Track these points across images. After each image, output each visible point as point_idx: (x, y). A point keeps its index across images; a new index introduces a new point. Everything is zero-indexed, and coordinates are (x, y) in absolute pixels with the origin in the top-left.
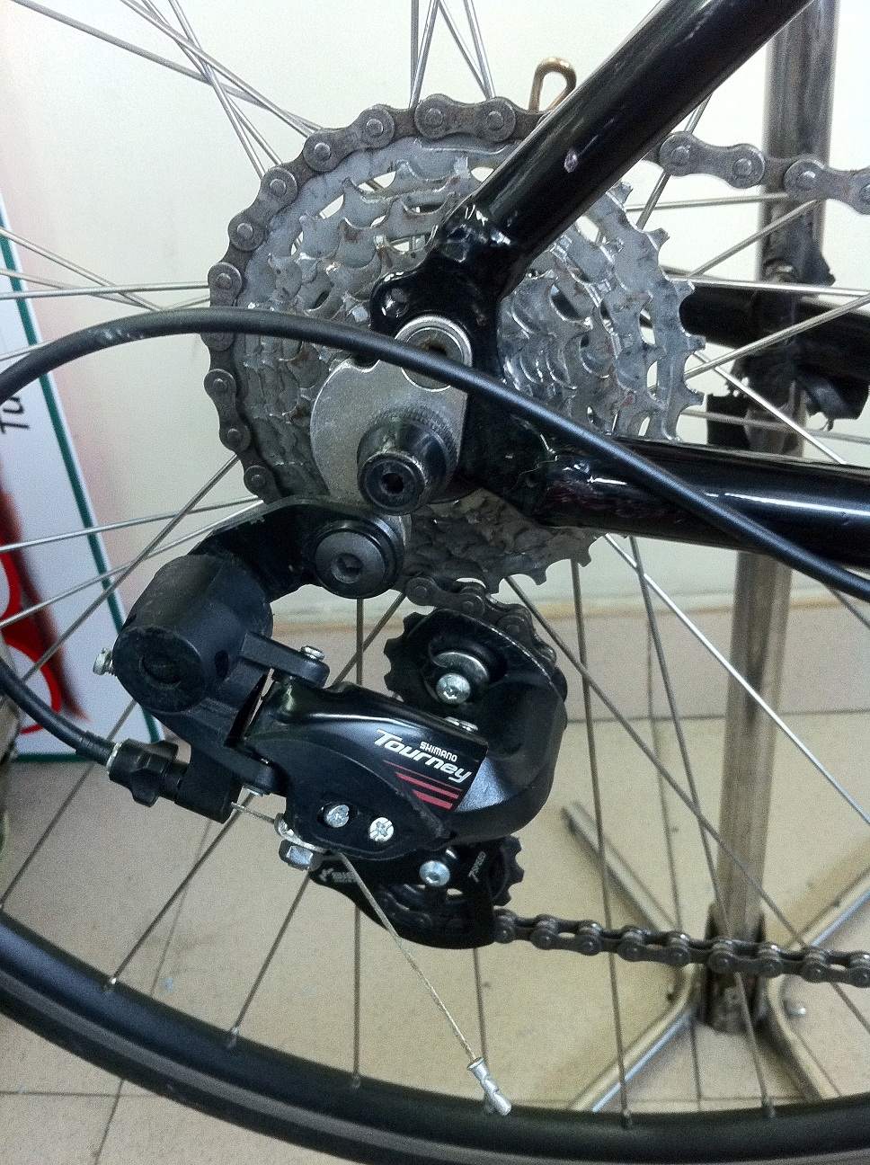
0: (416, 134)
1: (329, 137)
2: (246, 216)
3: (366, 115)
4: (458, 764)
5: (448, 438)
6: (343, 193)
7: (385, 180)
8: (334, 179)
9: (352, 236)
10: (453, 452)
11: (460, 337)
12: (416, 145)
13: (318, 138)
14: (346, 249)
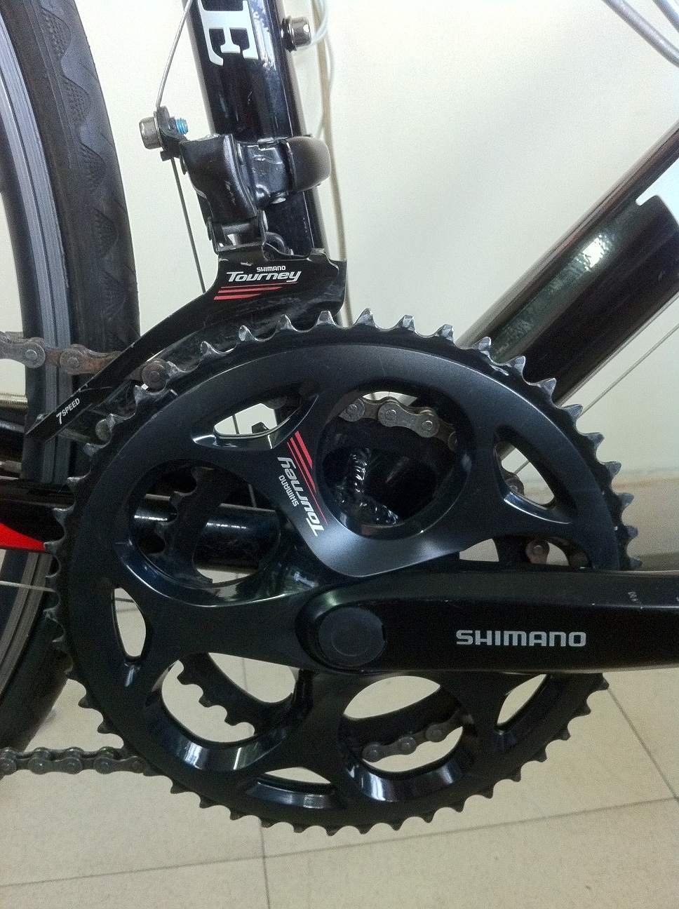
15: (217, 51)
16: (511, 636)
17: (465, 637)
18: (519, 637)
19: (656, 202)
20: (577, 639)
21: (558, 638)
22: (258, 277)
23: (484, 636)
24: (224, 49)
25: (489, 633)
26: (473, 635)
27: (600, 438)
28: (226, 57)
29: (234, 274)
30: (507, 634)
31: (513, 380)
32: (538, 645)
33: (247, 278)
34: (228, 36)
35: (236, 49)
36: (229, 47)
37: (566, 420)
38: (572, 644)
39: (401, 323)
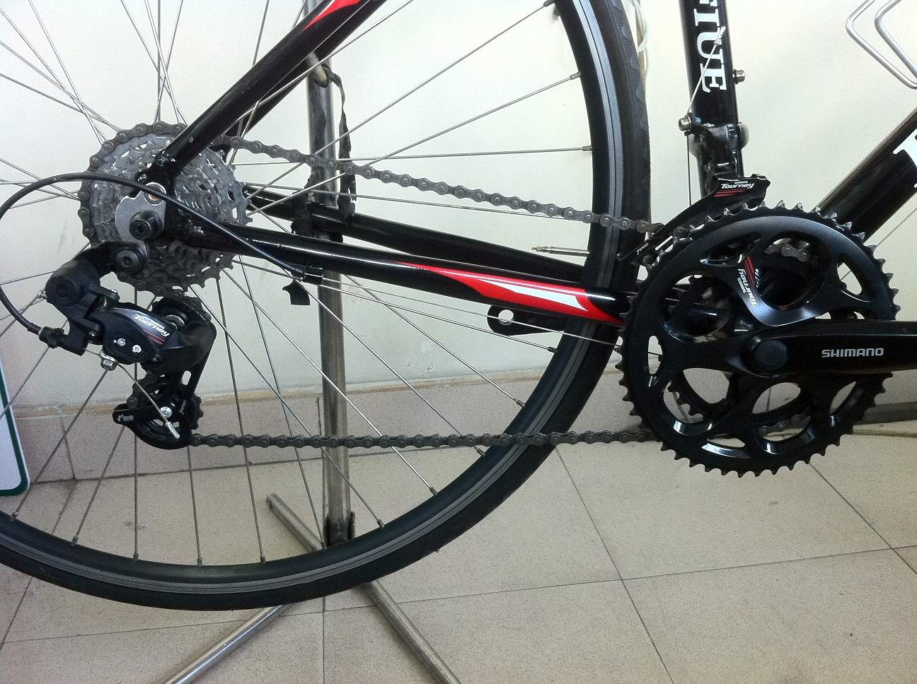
0: (154, 133)
1: (125, 132)
2: (96, 156)
3: (137, 126)
4: (165, 330)
5: (160, 220)
6: (129, 150)
7: (143, 146)
8: (127, 145)
9: (132, 162)
10: (161, 224)
11: (163, 189)
12: (154, 136)
13: (121, 132)
14: (130, 166)
15: (707, 85)
16: (848, 352)
17: (827, 353)
18: (852, 351)
19: (903, 152)
20: (879, 352)
21: (870, 351)
22: (735, 186)
23: (835, 352)
24: (711, 85)
25: (838, 351)
26: (830, 352)
27: (884, 261)
28: (712, 89)
29: (724, 185)
30: (846, 350)
31: (846, 232)
32: (861, 356)
33: (731, 187)
34: (714, 80)
35: (717, 86)
36: (714, 84)
37: (869, 251)
38: (877, 354)
39: (797, 206)
